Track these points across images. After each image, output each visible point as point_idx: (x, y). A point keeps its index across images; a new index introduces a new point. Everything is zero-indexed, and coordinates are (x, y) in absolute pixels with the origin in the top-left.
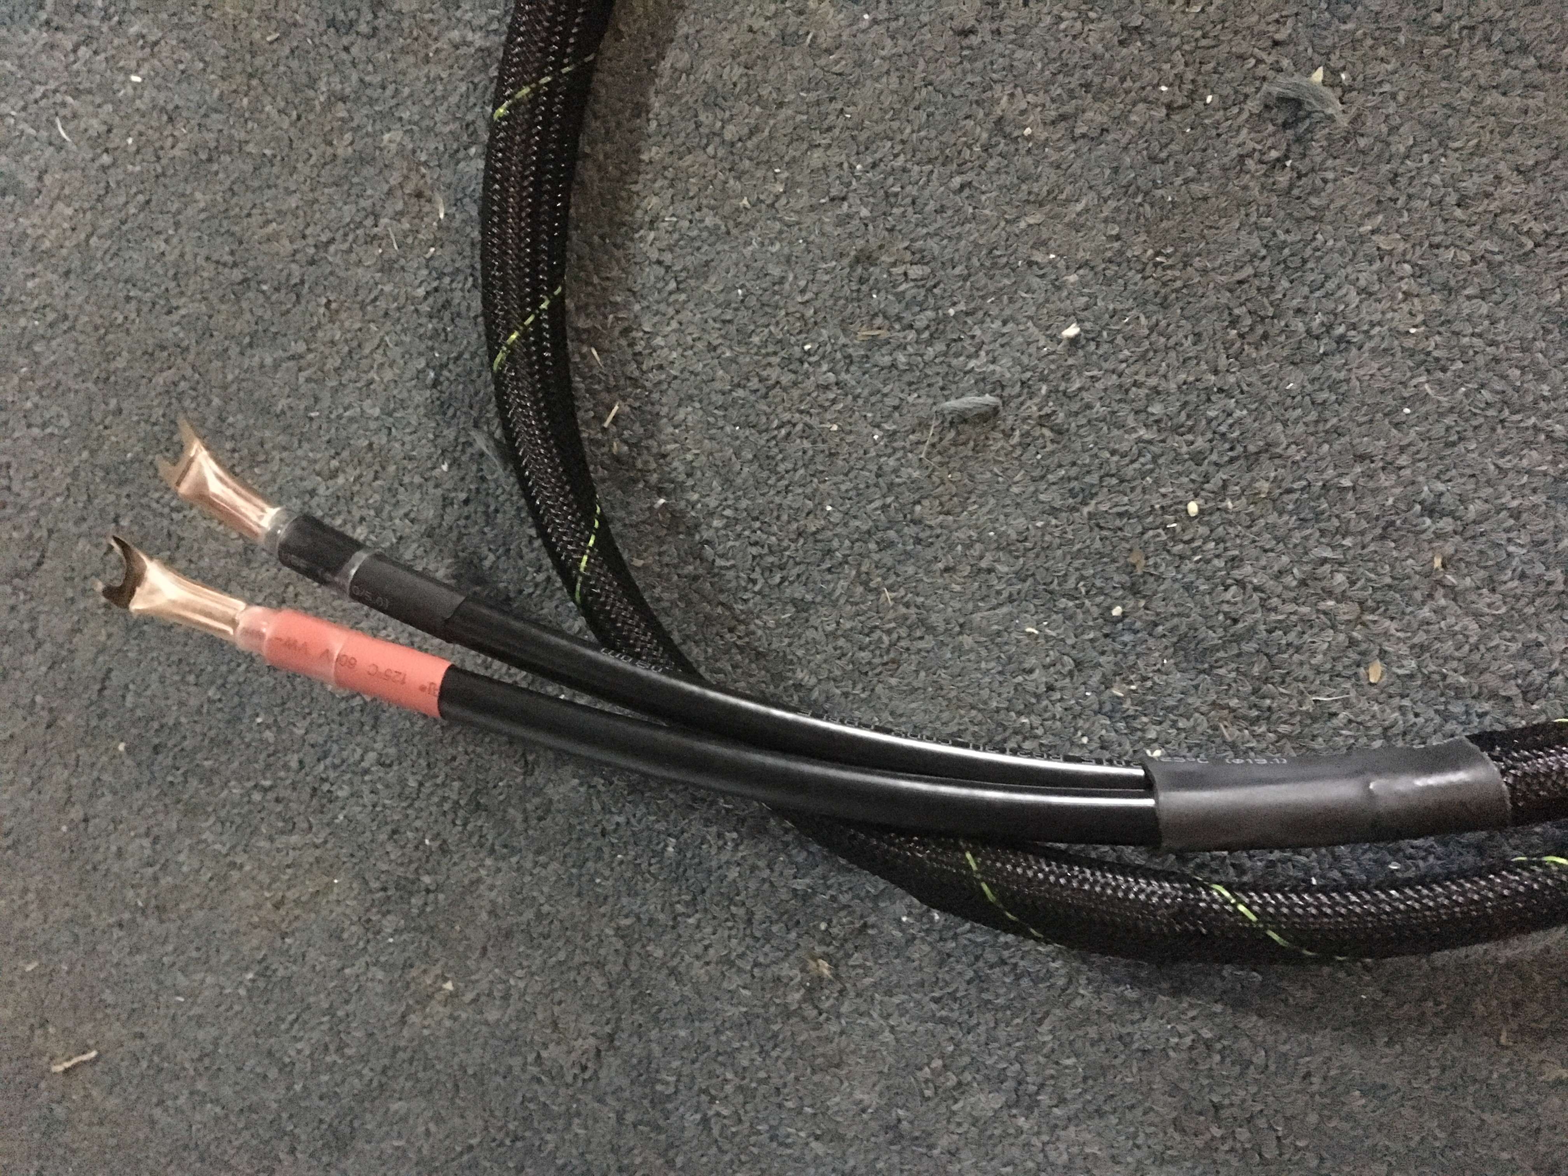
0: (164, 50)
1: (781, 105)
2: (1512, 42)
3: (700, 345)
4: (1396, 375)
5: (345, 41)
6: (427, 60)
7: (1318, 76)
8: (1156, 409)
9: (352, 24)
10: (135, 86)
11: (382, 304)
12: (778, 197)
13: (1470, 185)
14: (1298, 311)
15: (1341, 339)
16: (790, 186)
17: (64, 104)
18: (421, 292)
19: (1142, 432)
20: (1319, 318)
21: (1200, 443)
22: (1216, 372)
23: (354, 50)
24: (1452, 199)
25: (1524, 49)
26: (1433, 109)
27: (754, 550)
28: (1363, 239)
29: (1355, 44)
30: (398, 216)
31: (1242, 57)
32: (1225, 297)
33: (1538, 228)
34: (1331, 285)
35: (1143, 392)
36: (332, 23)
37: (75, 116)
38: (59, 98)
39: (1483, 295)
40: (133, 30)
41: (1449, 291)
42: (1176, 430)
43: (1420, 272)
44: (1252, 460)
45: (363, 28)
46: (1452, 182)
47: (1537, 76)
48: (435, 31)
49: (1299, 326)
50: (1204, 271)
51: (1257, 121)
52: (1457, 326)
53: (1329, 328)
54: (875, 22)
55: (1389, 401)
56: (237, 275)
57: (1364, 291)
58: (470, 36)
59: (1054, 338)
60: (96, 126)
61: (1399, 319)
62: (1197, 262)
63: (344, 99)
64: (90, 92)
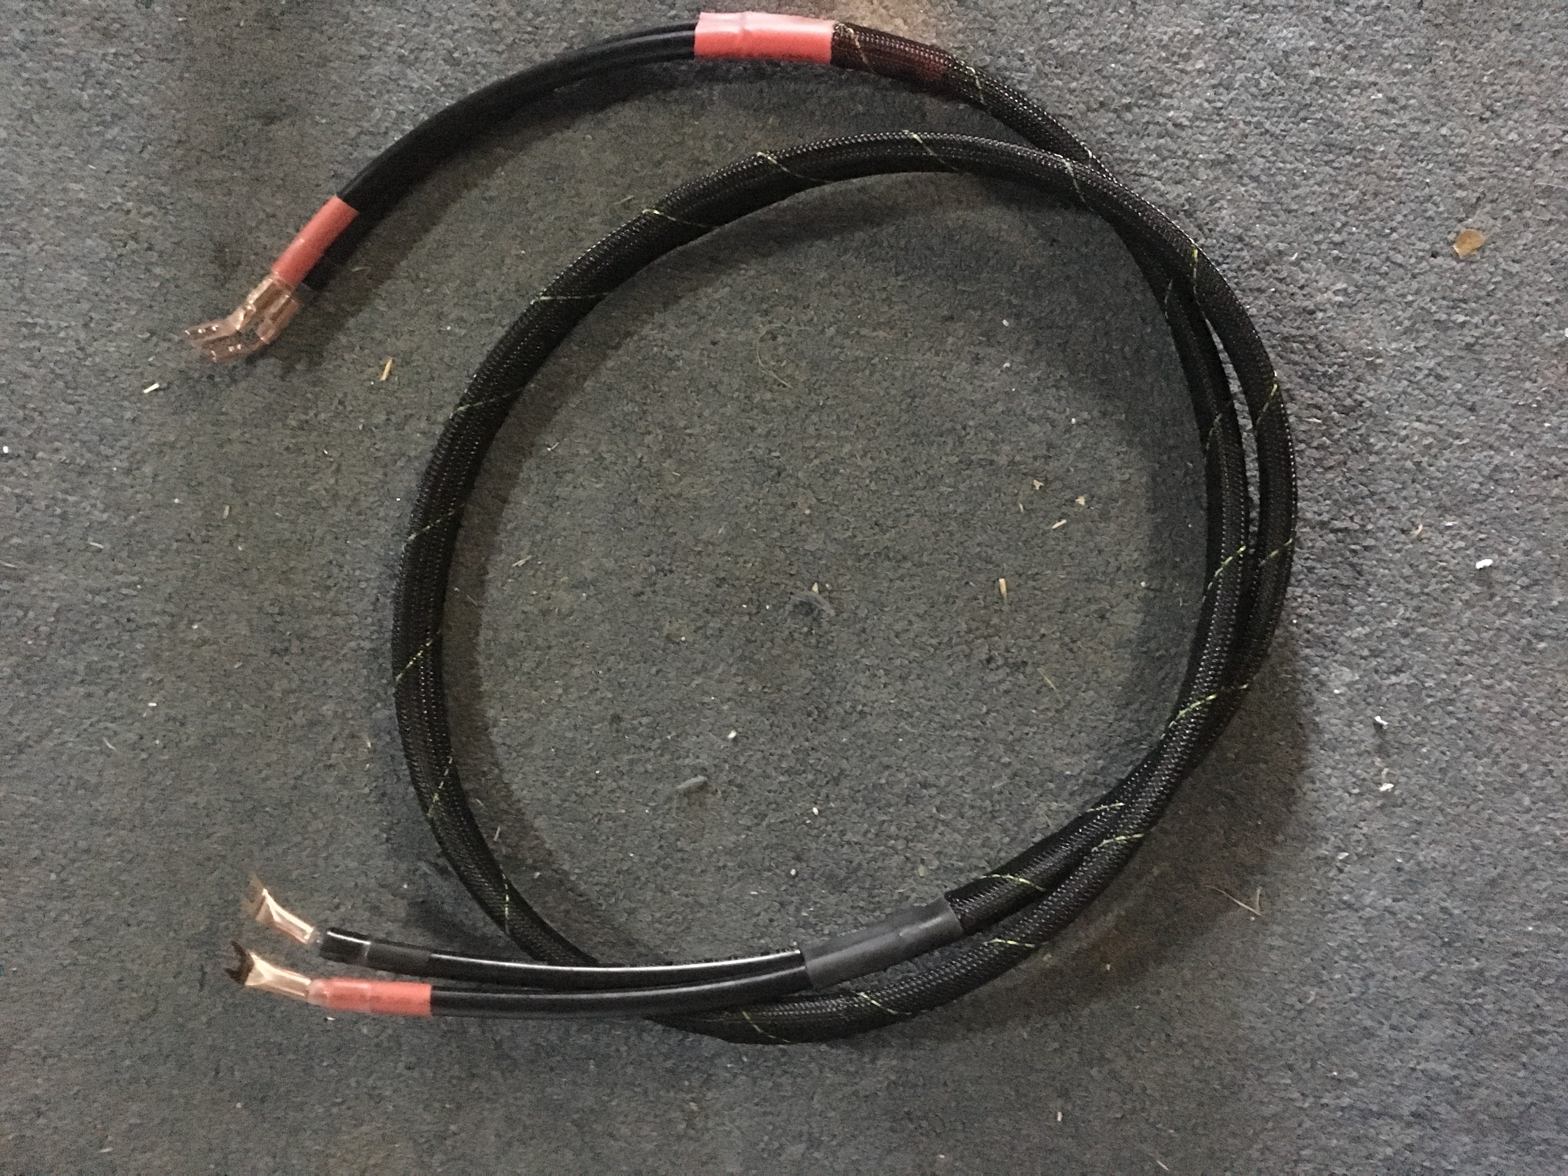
0: (168, 685)
1: (550, 647)
2: (899, 557)
3: (538, 784)
4: (891, 725)
5: (286, 659)
6: (339, 661)
7: (815, 588)
8: (784, 765)
9: (286, 650)
10: (153, 708)
11: (344, 803)
12: (560, 696)
13: (898, 627)
14: (838, 703)
15: (861, 712)
16: (566, 690)
17: (106, 728)
18: (367, 790)
19: (782, 778)
20: (848, 704)
21: (810, 777)
22: (807, 740)
23: (293, 664)
24: (892, 635)
25: (905, 558)
26: (872, 594)
27: (598, 888)
28: (857, 662)
29: (828, 568)
30: (342, 751)
31: (777, 584)
32: (802, 703)
33: (934, 641)
34: (849, 687)
35: (776, 757)
36: (274, 651)
37: (115, 733)
38: (102, 725)
39: (919, 677)
40: (144, 676)
41: (903, 679)
42: (798, 773)
43: (887, 673)
44: (836, 781)
45: (294, 650)
46: (889, 627)
47: (914, 570)
48: (339, 643)
49: (839, 709)
50: (788, 692)
51: (793, 614)
52: (912, 695)
53: (854, 707)
54: (588, 597)
55: (891, 738)
56: (249, 805)
57: (866, 687)
58: (363, 644)
59: (725, 739)
60: (132, 737)
61: (884, 696)
62: (785, 688)
63: (293, 691)
64: (122, 718)
